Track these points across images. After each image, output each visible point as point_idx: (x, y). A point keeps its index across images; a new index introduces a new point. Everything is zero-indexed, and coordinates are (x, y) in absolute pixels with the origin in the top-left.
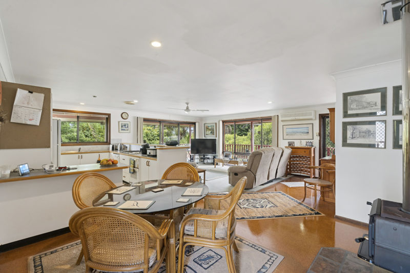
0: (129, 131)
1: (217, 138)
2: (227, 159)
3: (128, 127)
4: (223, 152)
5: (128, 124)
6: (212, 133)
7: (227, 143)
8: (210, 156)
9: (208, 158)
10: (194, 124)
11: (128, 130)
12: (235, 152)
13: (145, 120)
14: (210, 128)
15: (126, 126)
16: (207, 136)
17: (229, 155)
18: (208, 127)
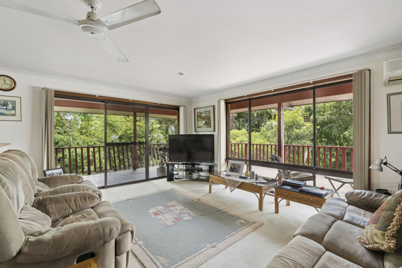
0: (17, 118)
1: (216, 134)
2: (235, 177)
3: (14, 108)
4: (227, 159)
5: (14, 103)
6: (208, 124)
7: (233, 142)
8: (204, 166)
9: (201, 170)
10: (177, 108)
11: (13, 115)
12: (250, 160)
13: (58, 94)
14: (204, 115)
15: (10, 106)
16: (198, 130)
17: (239, 166)
18: (201, 113)
